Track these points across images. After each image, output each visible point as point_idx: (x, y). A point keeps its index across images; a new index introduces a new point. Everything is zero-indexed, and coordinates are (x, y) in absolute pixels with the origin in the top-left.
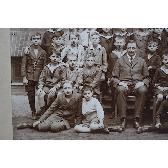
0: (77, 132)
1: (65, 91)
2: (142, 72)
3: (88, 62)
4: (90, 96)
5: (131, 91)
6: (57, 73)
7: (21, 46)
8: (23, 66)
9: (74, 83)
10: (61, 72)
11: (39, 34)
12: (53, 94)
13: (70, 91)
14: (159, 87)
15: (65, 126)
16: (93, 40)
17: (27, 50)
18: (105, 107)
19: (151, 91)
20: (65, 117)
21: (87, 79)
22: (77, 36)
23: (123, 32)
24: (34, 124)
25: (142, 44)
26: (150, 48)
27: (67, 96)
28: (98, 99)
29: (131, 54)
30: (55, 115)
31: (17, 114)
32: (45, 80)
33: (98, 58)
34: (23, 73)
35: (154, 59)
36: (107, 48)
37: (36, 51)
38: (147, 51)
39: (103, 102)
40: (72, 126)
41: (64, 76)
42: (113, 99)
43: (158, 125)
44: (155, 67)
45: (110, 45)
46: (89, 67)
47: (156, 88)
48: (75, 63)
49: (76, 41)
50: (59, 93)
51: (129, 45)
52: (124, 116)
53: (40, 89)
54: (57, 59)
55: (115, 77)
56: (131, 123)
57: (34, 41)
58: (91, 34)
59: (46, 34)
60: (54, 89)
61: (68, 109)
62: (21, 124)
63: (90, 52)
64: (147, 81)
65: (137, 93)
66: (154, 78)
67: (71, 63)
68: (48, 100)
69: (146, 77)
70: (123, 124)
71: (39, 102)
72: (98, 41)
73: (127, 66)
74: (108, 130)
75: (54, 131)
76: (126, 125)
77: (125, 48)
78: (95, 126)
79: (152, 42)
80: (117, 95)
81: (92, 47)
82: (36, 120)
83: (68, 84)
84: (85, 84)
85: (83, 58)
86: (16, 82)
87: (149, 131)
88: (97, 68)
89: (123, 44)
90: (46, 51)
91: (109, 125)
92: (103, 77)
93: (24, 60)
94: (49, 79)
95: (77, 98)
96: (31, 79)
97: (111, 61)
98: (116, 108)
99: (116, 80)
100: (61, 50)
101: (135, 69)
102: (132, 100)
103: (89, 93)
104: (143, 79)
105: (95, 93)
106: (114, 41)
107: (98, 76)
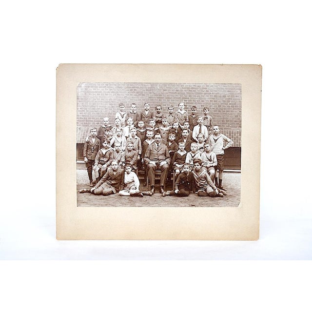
0: (121, 195)
1: (113, 167)
2: (165, 154)
3: (129, 148)
4: (130, 170)
5: (158, 168)
6: (107, 155)
7: (84, 137)
8: (85, 150)
9: (119, 161)
10: (110, 154)
11: (95, 128)
12: (105, 169)
13: (116, 167)
14: (177, 165)
15: (112, 191)
16: (132, 133)
17: (87, 139)
18: (140, 178)
19: (171, 167)
20: (112, 185)
21: (128, 159)
22: (122, 130)
23: (152, 127)
24: (92, 190)
25: (164, 135)
26: (170, 138)
27: (114, 171)
28: (136, 173)
29: (157, 142)
30: (105, 183)
31: (80, 183)
32: (99, 160)
33: (135, 145)
34: (85, 155)
35: (173, 146)
36: (141, 138)
37: (94, 140)
38: (168, 140)
39: (139, 175)
40: (117, 192)
41: (112, 157)
42: (145, 172)
43: (176, 191)
44: (173, 151)
45: (144, 136)
46: (130, 151)
47: (175, 165)
48: (119, 148)
49: (120, 133)
50: (109, 169)
51: (156, 136)
52: (153, 185)
53: (96, 166)
54: (108, 145)
55: (147, 157)
56: (158, 189)
57: (92, 133)
58: (130, 129)
59: (100, 128)
60: (105, 166)
61: (115, 179)
62: (82, 190)
63: (130, 140)
64: (168, 160)
65: (162, 169)
66: (173, 159)
67: (117, 148)
68: (101, 174)
69: (168, 158)
70: (153, 190)
71: (95, 175)
72: (135, 133)
73: (155, 150)
74: (142, 194)
75: (105, 195)
76: (154, 190)
77: (153, 138)
78: (133, 191)
79: (171, 134)
80: (148, 170)
81: (131, 137)
82: (93, 187)
83: (115, 162)
84: (127, 162)
85: (125, 144)
86: (80, 160)
87: (170, 195)
88: (135, 152)
89: (152, 136)
90: (100, 140)
91: (143, 191)
92: (139, 158)
93: (85, 146)
94: (102, 159)
95: (121, 172)
96: (90, 159)
97: (144, 147)
98: (147, 179)
99: (147, 160)
100: (110, 140)
101: (161, 152)
102: (158, 174)
103: (129, 169)
104: (166, 159)
105: (133, 169)
106: (146, 133)
107: (135, 157)
